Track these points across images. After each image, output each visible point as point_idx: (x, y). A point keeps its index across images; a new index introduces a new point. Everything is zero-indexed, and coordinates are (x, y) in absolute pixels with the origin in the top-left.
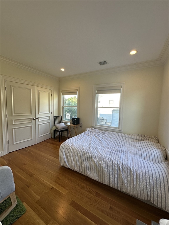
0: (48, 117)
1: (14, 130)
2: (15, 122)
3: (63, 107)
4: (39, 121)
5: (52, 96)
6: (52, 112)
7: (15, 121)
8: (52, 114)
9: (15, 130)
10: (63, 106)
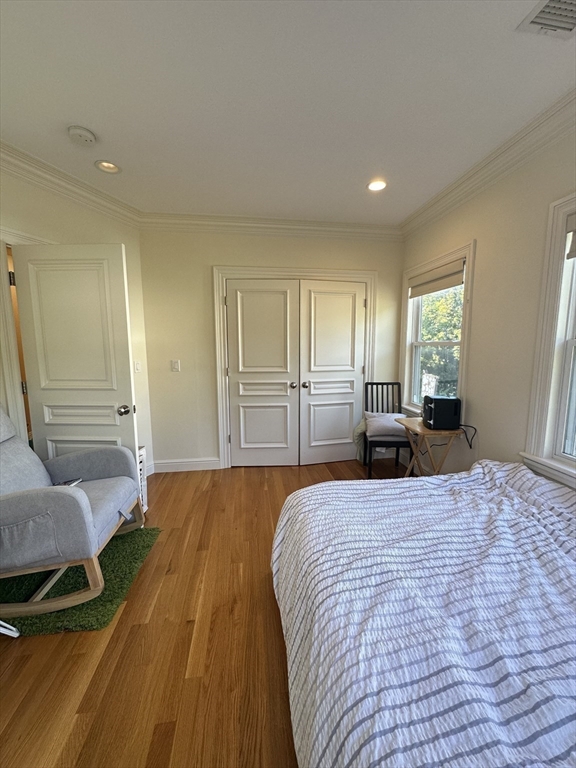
0: (349, 385)
1: (241, 409)
2: (245, 389)
3: (414, 347)
4: (309, 394)
5: (365, 306)
6: (364, 367)
7: (247, 387)
8: (364, 372)
9: (245, 412)
10: (412, 344)
